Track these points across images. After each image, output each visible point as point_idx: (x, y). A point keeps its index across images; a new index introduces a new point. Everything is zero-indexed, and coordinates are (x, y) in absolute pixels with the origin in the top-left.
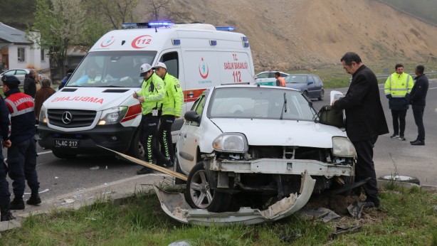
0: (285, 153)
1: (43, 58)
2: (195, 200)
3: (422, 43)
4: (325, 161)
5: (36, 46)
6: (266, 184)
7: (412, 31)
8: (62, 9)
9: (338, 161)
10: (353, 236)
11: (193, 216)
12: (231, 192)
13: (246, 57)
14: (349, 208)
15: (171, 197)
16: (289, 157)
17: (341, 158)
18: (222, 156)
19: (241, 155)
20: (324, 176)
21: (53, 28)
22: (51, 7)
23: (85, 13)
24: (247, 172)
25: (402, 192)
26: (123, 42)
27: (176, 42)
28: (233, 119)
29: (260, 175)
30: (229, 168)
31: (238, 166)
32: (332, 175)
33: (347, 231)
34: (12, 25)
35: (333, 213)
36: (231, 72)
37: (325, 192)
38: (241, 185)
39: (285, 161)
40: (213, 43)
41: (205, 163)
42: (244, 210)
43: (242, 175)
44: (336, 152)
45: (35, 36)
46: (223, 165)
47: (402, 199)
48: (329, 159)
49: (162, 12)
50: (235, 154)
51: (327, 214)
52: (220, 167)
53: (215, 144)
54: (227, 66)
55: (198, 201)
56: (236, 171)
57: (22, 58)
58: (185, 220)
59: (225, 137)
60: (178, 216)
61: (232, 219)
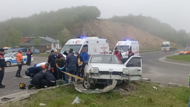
0: (109, 73)
1: (60, 46)
2: (85, 86)
3: (157, 42)
4: (121, 75)
5: (58, 43)
6: (104, 82)
7: (154, 39)
8: (64, 34)
9: (124, 75)
10: (126, 97)
11: (83, 91)
12: (94, 84)
13: (107, 45)
14: (128, 89)
15: (78, 85)
16: (110, 74)
17: (125, 75)
18: (92, 74)
19: (97, 73)
20: (120, 80)
21: (62, 39)
22: (62, 34)
23: (70, 35)
24: (99, 78)
25: (145, 83)
26: (73, 42)
27: (87, 42)
28: (96, 64)
29: (102, 79)
30: (94, 77)
31: (96, 77)
32: (123, 79)
33: (125, 96)
34: (53, 38)
35: (123, 90)
36: (103, 49)
37: (121, 84)
38: (97, 82)
39: (109, 75)
40: (98, 42)
41: (87, 76)
42: (97, 89)
43: (98, 79)
44: (124, 73)
45: (58, 41)
46: (92, 77)
47: (144, 86)
48: (122, 75)
49: (89, 34)
50: (95, 73)
51: (121, 91)
52: (91, 77)
53: (90, 70)
54: (102, 48)
55: (86, 86)
56: (96, 78)
57: (55, 46)
58: (81, 92)
59: (93, 69)
60: (80, 91)
61: (94, 92)
